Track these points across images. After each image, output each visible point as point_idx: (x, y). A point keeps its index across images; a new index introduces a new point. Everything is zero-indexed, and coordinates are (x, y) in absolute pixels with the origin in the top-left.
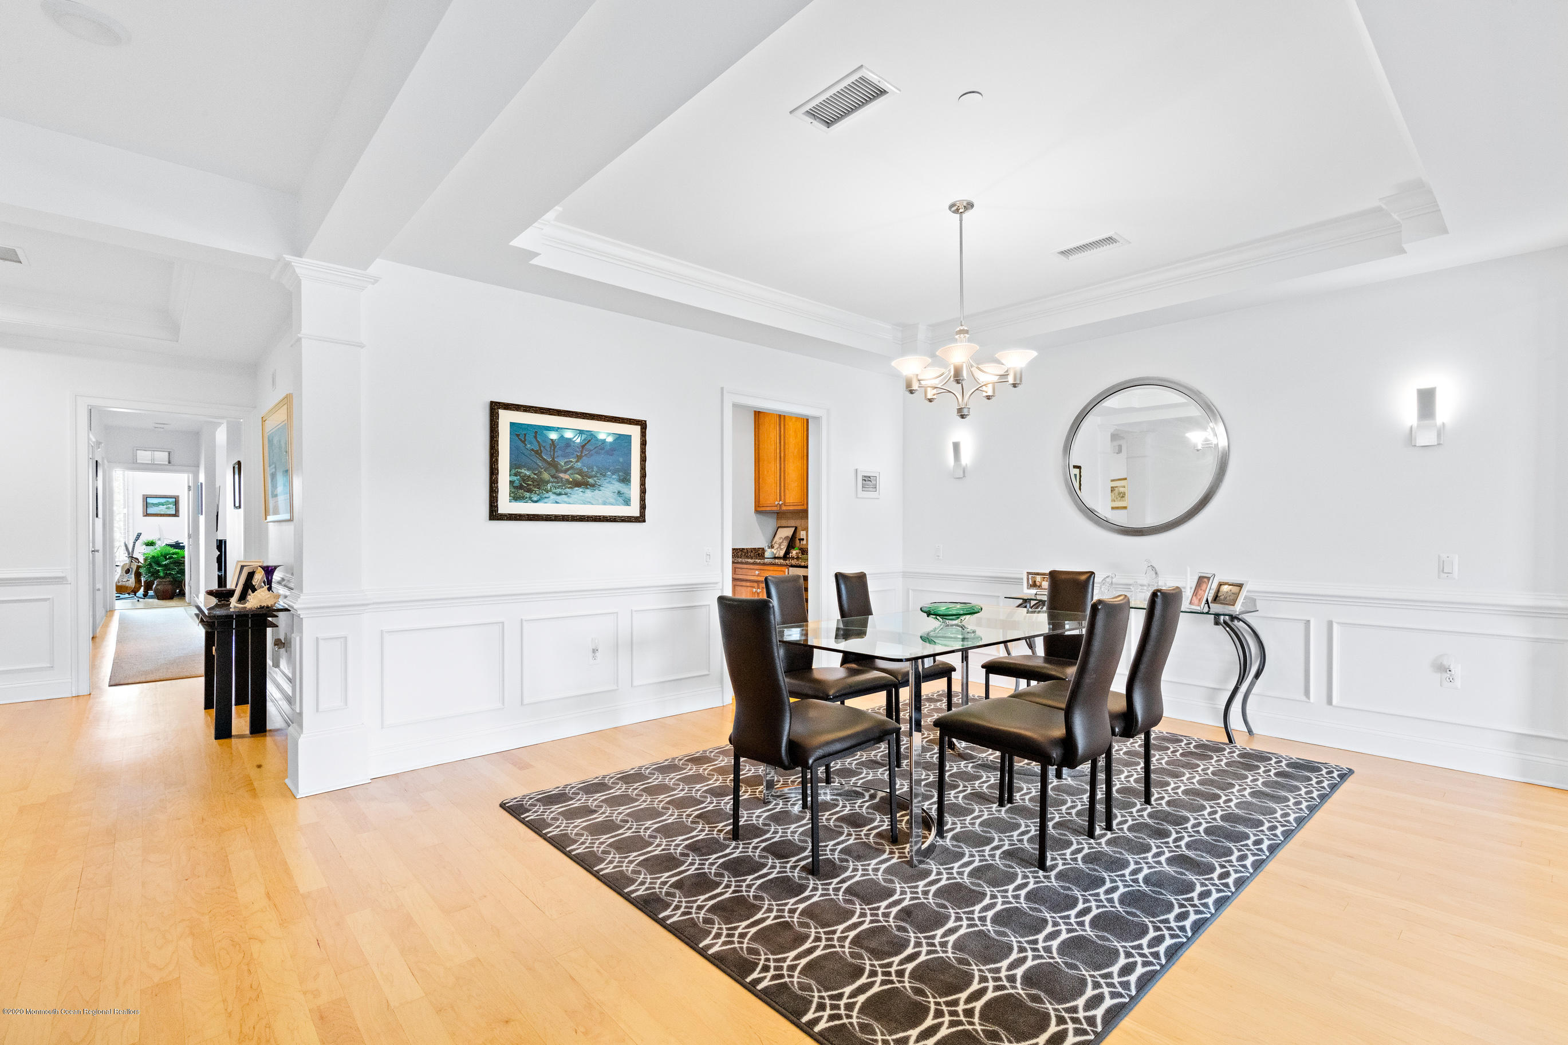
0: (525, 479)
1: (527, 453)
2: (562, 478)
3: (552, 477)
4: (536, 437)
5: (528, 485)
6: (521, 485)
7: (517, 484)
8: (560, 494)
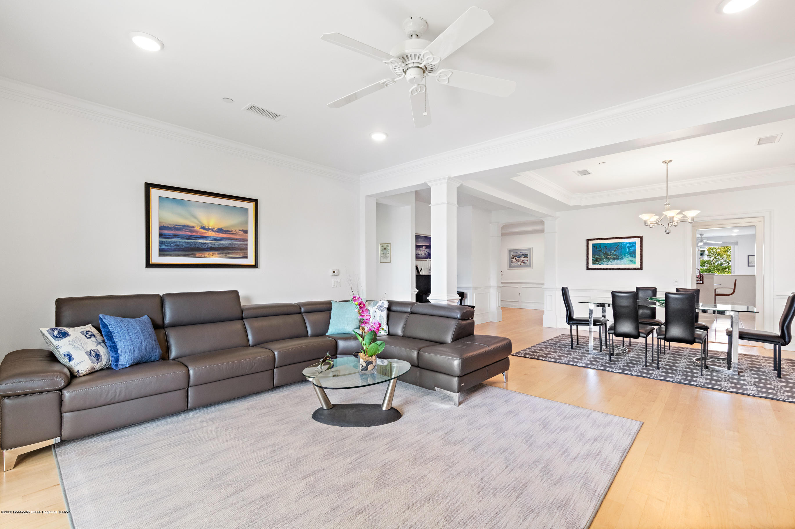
0: (596, 258)
1: (597, 251)
2: (609, 257)
3: (606, 257)
4: (600, 247)
5: (598, 260)
6: (596, 260)
7: (594, 260)
8: (608, 262)
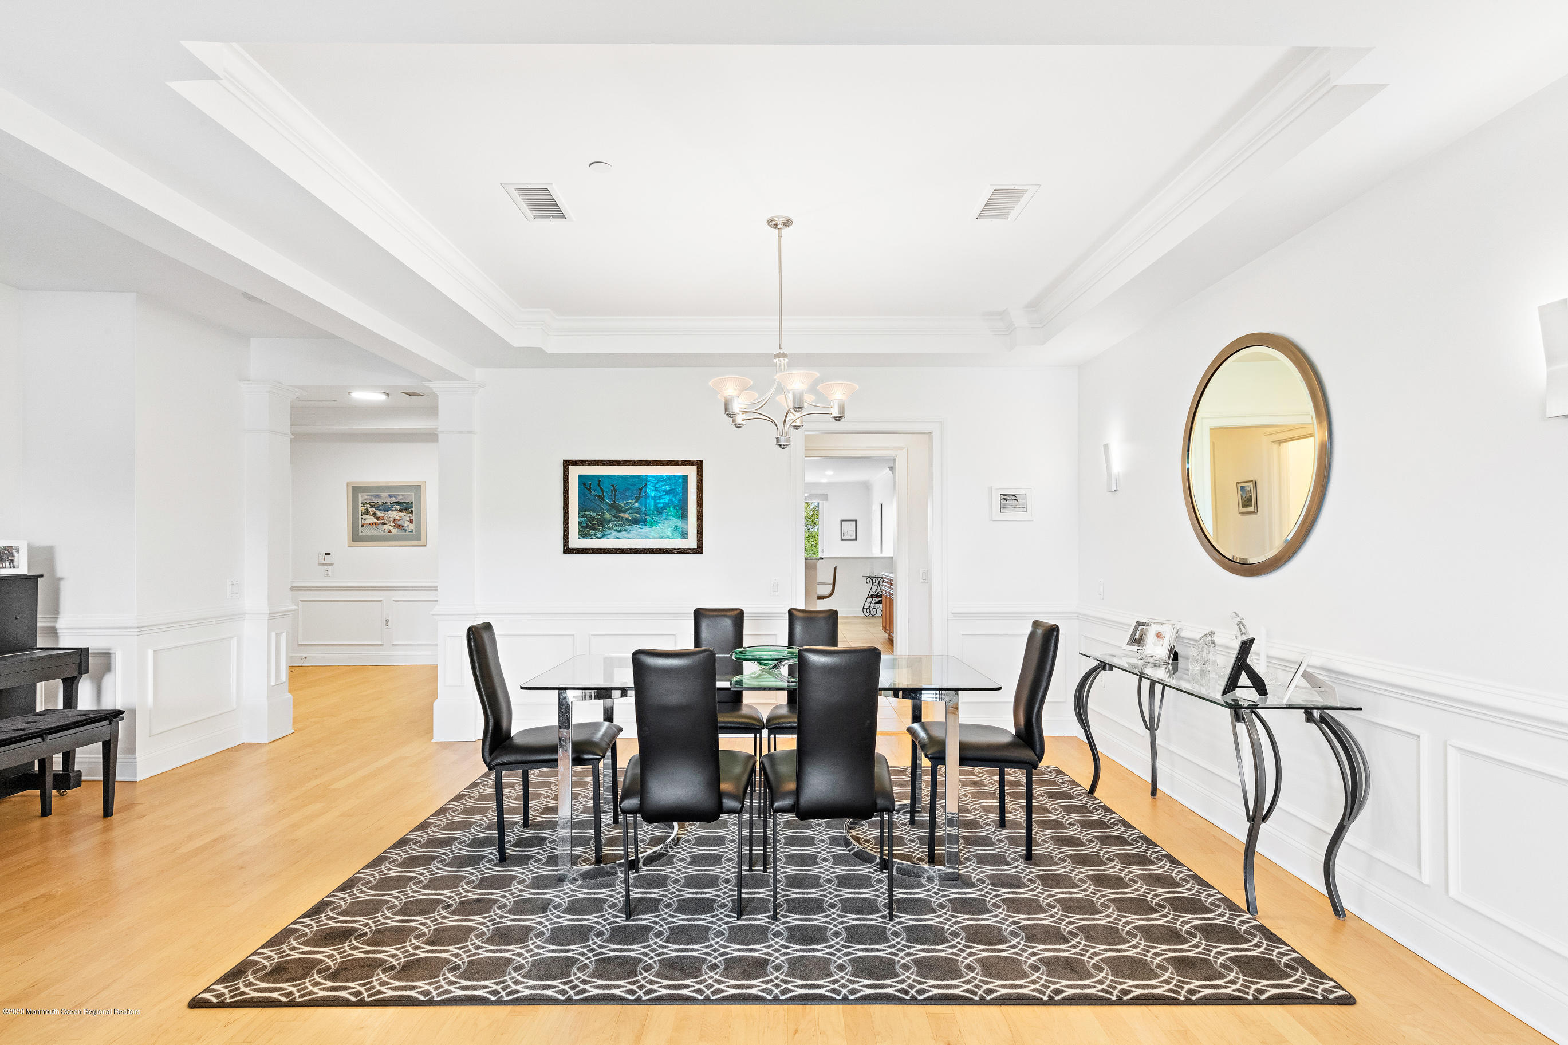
0: (590, 519)
1: (592, 498)
2: (622, 517)
3: (614, 516)
4: (599, 485)
5: (593, 524)
6: (587, 524)
7: (584, 524)
8: (620, 531)
